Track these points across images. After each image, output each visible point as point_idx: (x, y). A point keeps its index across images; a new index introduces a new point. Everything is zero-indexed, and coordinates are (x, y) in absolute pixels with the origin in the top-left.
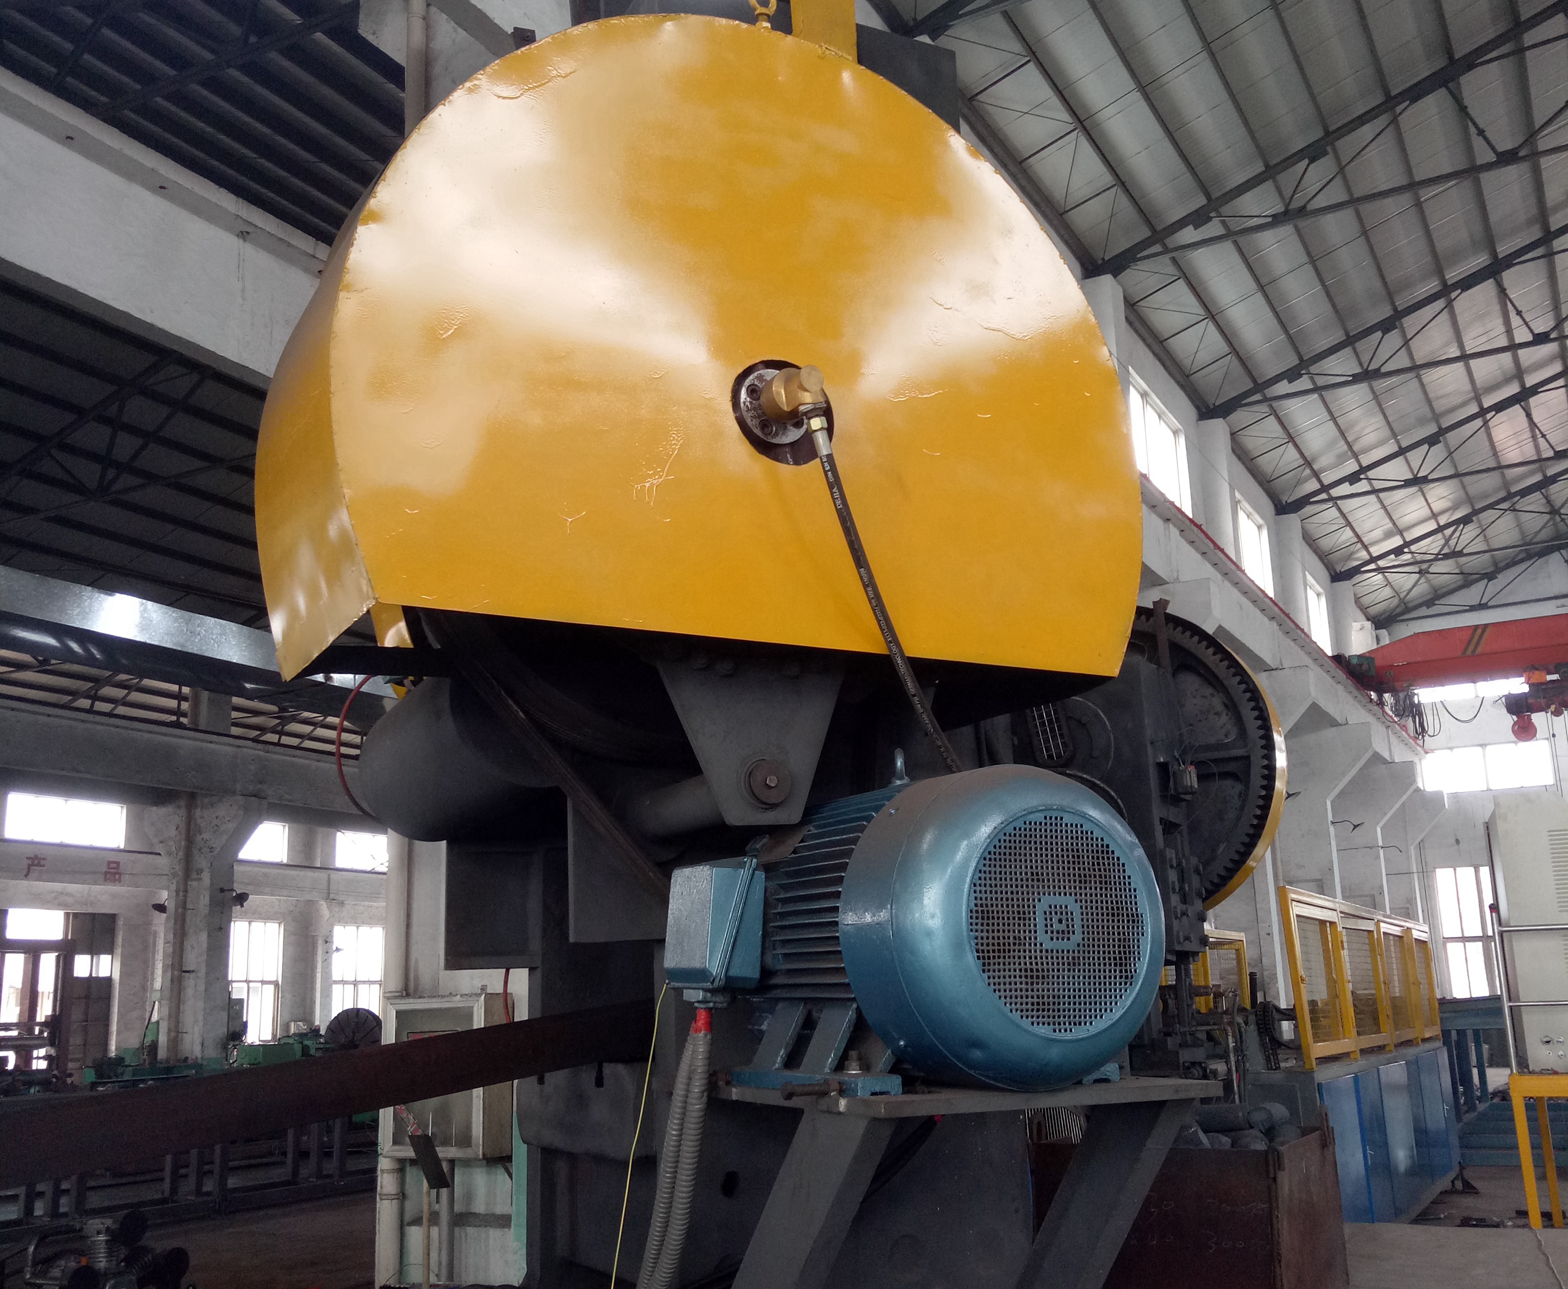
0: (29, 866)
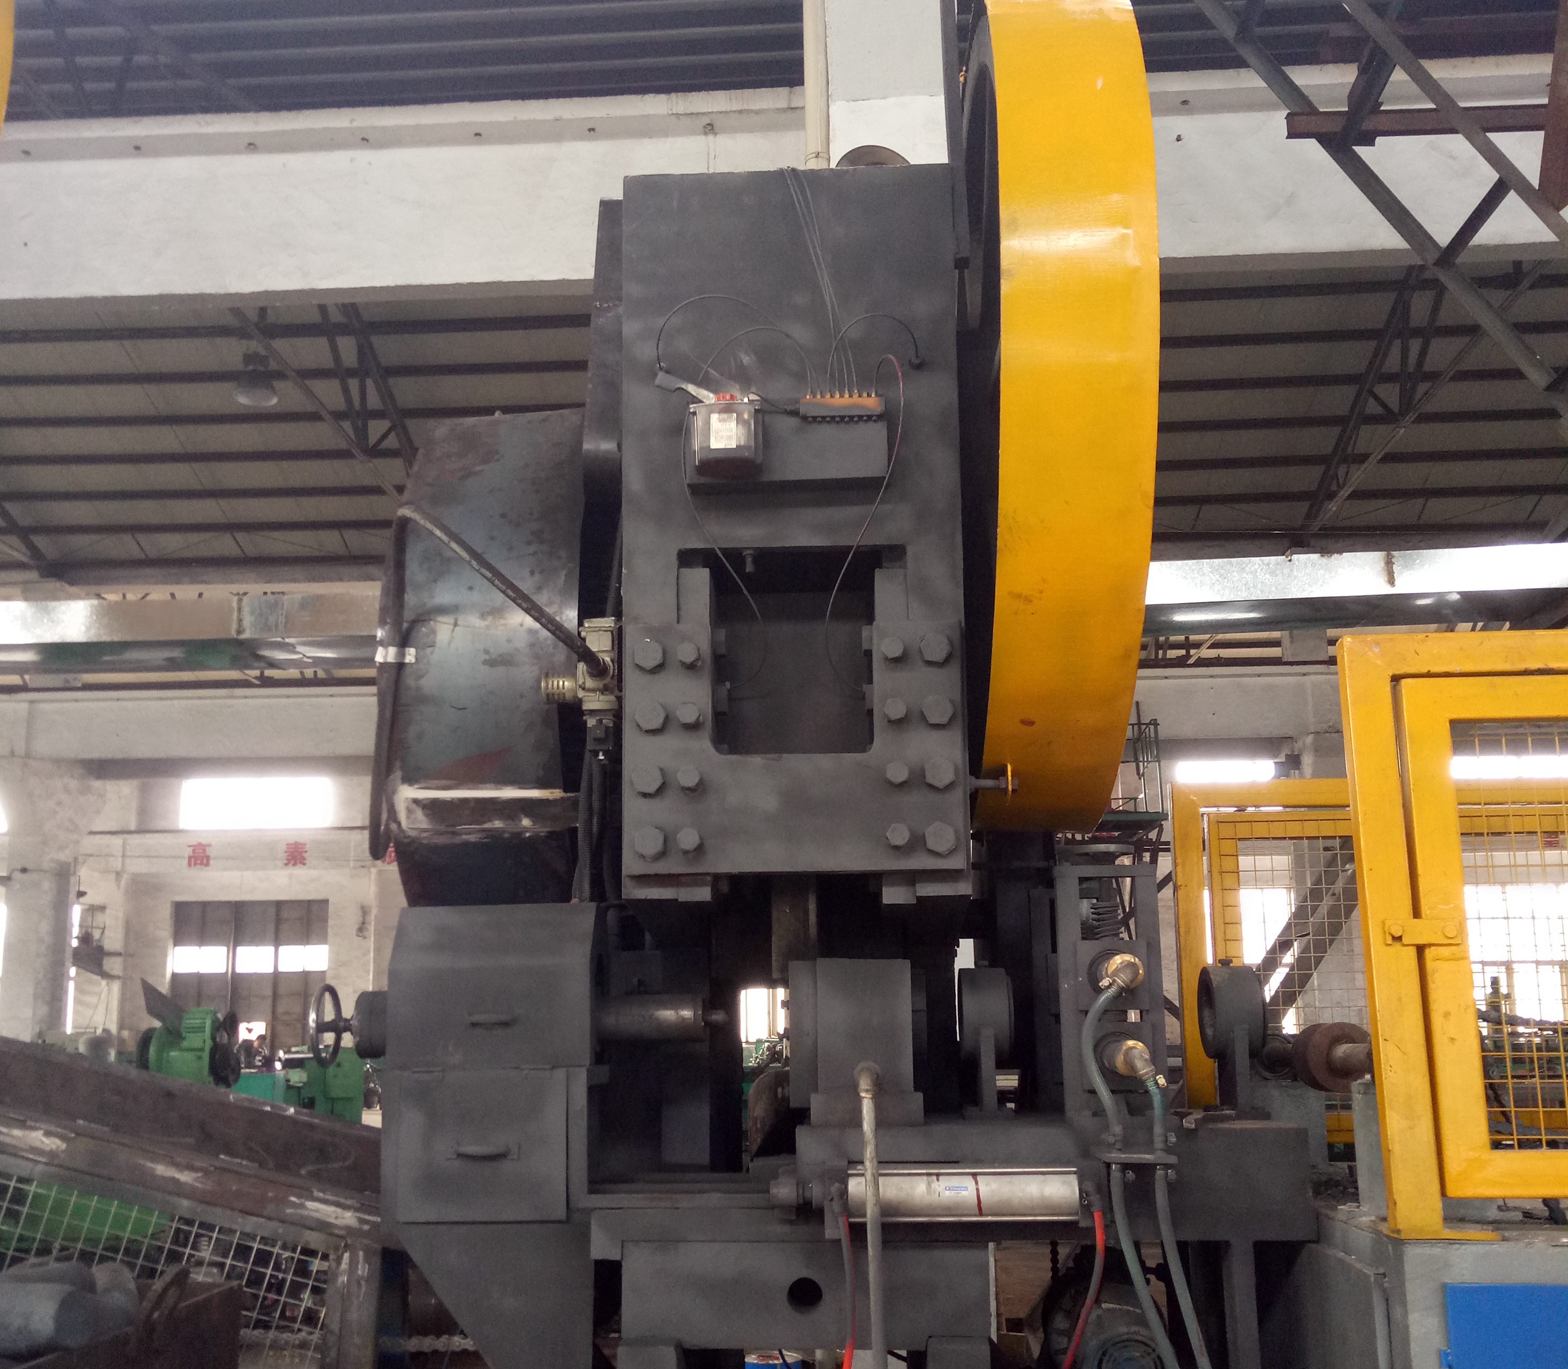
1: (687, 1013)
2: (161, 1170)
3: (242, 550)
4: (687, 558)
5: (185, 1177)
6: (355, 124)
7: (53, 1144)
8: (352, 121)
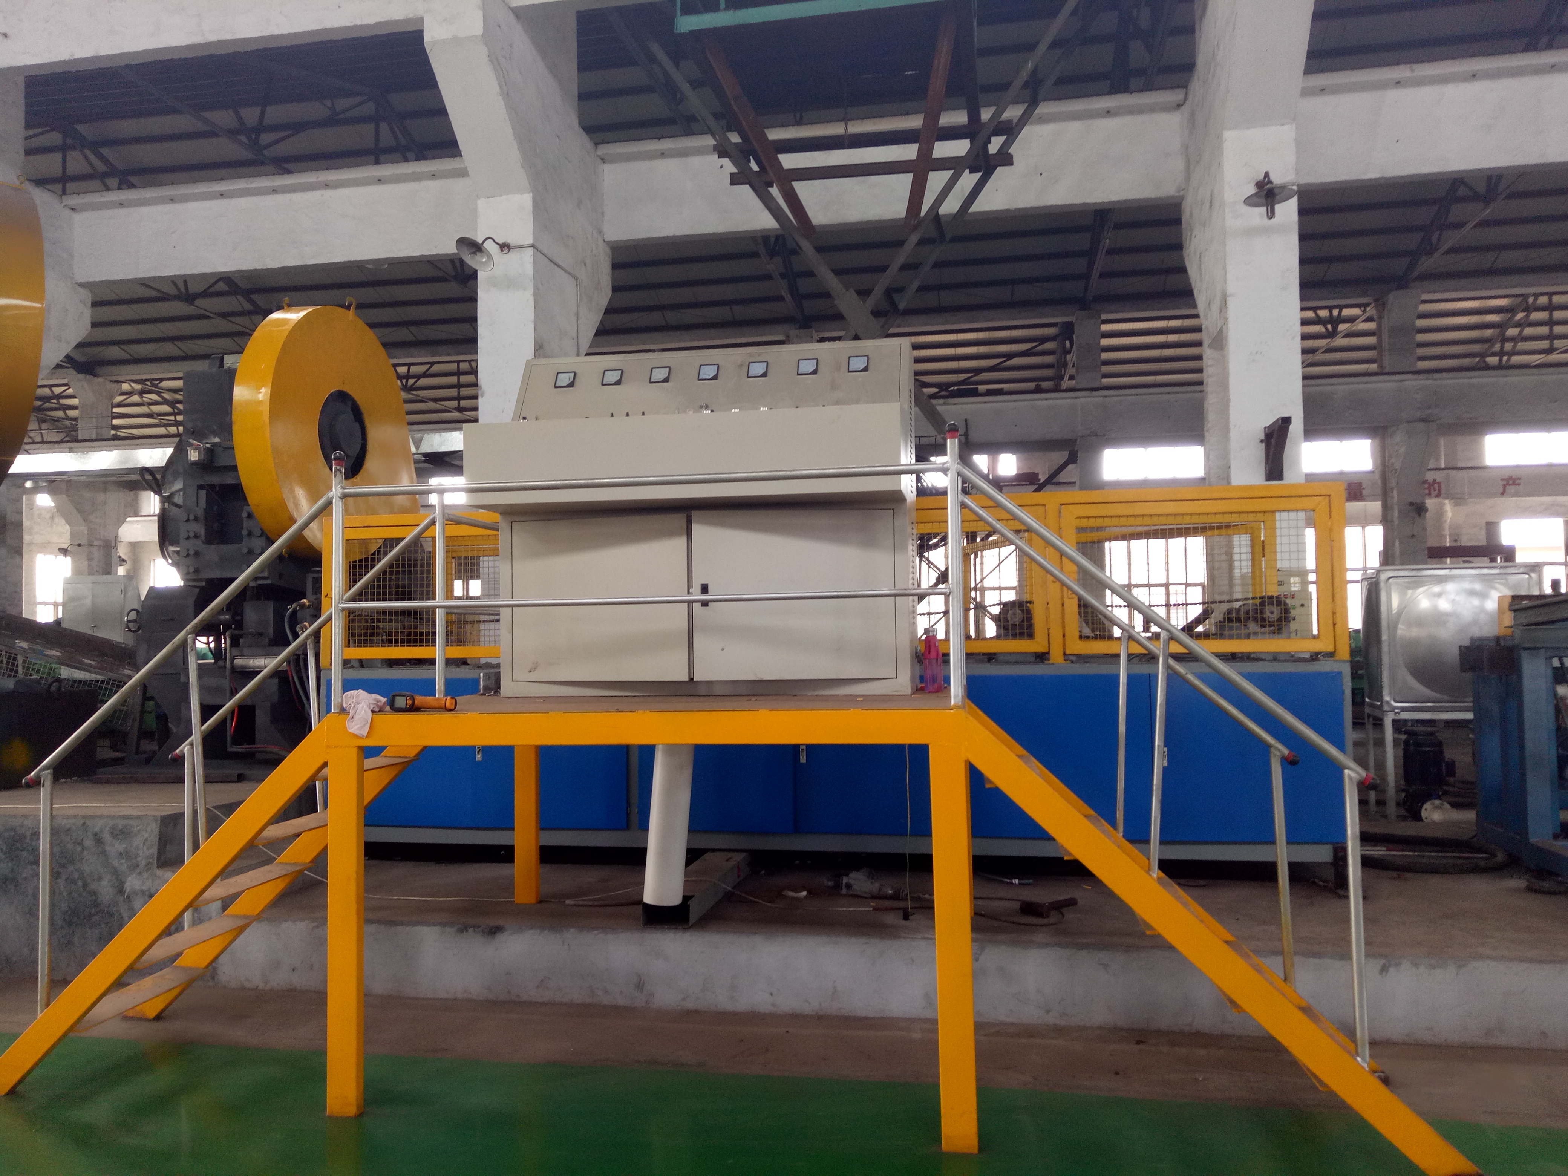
0: (1504, 486)
1: (227, 617)
2: (86, 661)
3: (415, 336)
4: (200, 487)
5: (93, 663)
6: (319, 179)
7: (58, 654)
8: (318, 178)
